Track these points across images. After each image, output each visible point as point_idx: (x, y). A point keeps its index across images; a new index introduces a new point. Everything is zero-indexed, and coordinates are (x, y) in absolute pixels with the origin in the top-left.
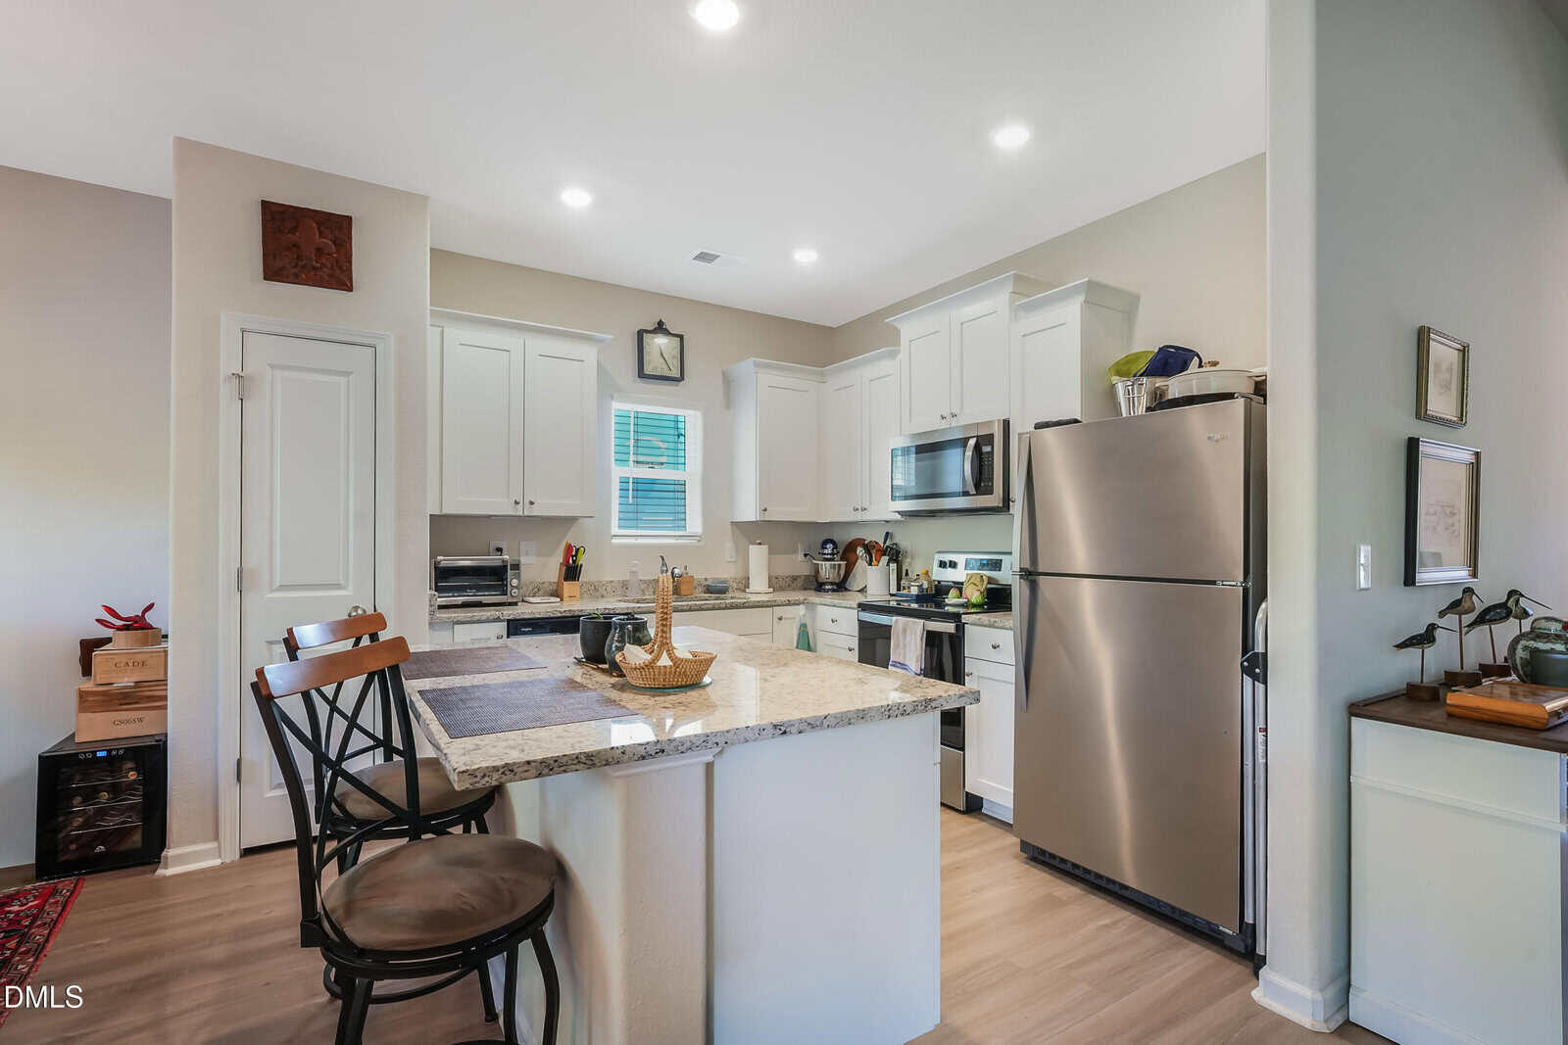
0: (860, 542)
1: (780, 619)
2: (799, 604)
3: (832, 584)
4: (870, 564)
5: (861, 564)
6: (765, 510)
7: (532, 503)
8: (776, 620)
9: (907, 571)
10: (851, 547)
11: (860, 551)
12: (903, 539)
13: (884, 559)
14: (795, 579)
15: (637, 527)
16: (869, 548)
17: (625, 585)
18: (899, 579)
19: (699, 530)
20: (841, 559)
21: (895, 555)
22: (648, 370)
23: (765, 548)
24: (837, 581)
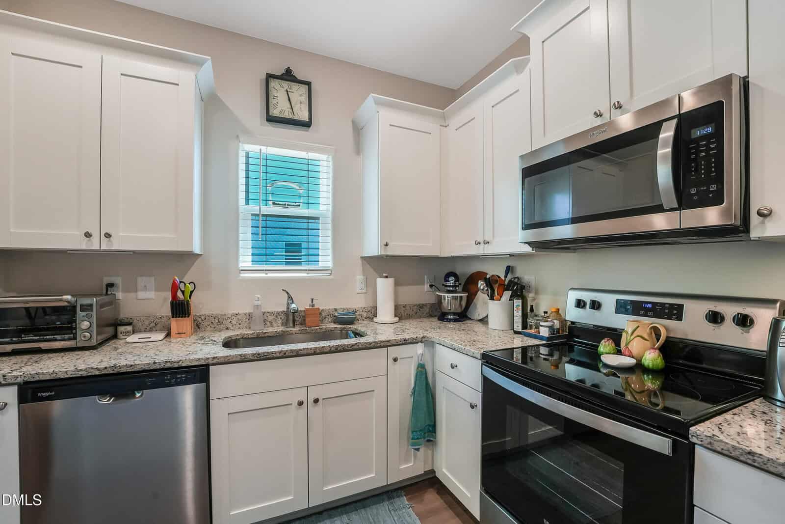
0: (481, 275)
1: (395, 360)
2: (417, 343)
3: (454, 314)
4: (492, 298)
5: (482, 297)
6: (386, 245)
7: (108, 236)
8: (391, 360)
9: (532, 306)
10: (473, 279)
11: (481, 284)
12: (526, 273)
13: (507, 294)
14: (421, 306)
15: (266, 262)
16: (491, 282)
17: (250, 316)
18: (525, 316)
19: (330, 264)
20: (464, 291)
21: (518, 290)
22: (275, 112)
23: (391, 281)
24: (459, 311)
